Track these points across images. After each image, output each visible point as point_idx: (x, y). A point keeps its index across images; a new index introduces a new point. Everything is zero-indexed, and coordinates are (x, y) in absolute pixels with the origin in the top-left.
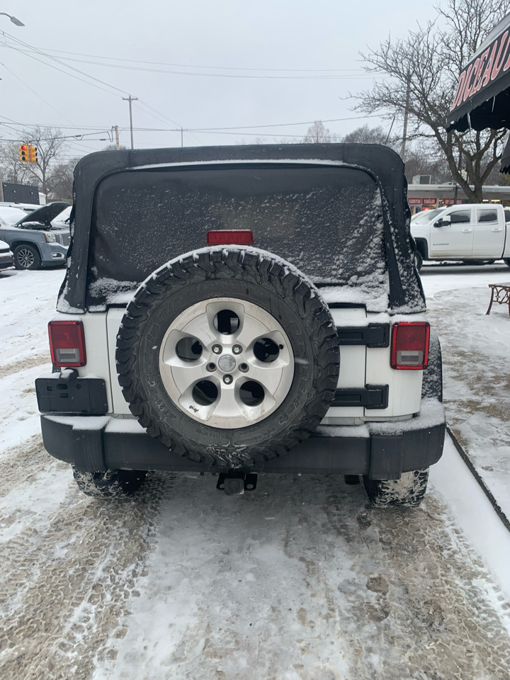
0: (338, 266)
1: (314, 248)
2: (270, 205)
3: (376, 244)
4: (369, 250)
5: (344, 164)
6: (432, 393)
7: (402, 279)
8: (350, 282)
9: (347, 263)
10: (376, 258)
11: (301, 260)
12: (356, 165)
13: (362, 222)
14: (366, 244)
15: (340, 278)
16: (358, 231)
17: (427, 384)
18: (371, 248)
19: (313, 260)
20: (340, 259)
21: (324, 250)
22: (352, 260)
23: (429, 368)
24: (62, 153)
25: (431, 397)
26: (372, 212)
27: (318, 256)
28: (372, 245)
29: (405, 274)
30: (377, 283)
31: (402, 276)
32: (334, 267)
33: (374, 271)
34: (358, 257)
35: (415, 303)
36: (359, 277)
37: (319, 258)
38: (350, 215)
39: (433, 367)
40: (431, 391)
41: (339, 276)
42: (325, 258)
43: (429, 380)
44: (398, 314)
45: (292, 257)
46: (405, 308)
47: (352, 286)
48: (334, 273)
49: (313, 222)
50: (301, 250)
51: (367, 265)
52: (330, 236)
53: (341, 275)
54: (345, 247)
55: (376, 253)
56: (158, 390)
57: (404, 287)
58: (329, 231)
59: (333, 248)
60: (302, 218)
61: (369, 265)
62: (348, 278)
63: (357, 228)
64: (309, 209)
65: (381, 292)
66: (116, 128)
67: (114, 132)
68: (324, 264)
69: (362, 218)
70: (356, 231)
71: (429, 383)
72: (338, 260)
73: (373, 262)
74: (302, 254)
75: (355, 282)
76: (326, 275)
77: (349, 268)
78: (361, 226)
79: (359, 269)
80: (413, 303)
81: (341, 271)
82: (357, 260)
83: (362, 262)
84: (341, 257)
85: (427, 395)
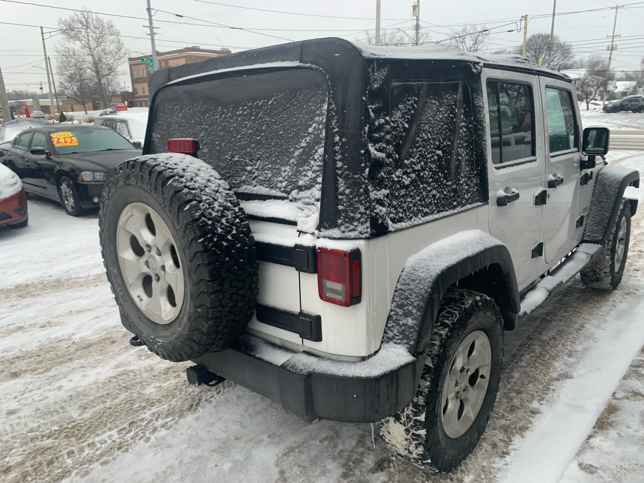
0: (284, 178)
1: (268, 158)
2: (243, 113)
3: (321, 156)
4: (312, 162)
5: (301, 64)
6: (401, 339)
7: (340, 197)
8: (290, 197)
9: (292, 175)
10: (318, 171)
11: (257, 169)
12: (309, 64)
13: (310, 130)
14: (311, 155)
15: (283, 192)
16: (306, 140)
17: (398, 327)
18: (315, 160)
19: (266, 169)
20: (287, 170)
21: (275, 160)
22: (297, 172)
23: (405, 308)
24: (484, 48)
25: (399, 343)
26: (321, 118)
27: (270, 166)
28: (316, 157)
29: (348, 191)
30: (313, 200)
31: (341, 194)
32: (281, 179)
33: (314, 186)
34: (302, 169)
35: (352, 227)
36: (299, 191)
37: (271, 168)
38: (301, 122)
39: (410, 308)
40: (401, 336)
41: (283, 189)
42: (275, 168)
43: (401, 323)
44: (325, 237)
45: (252, 165)
46: (335, 232)
47: (291, 201)
48: (279, 185)
49: (271, 129)
50: (259, 159)
51: (308, 178)
52: (281, 145)
53: (285, 187)
54: (293, 157)
55: (318, 166)
56: (118, 276)
57: (340, 207)
58: (282, 140)
59: (283, 158)
60: (263, 125)
61: (311, 179)
62: (289, 193)
63: (305, 136)
64: (270, 116)
65: (313, 210)
66: (525, 17)
67: (523, 22)
68: (273, 176)
69: (311, 125)
70: (303, 141)
71: (401, 326)
72: (285, 172)
73: (314, 175)
74: (258, 163)
75: (294, 196)
76: (273, 188)
77: (292, 181)
78: (309, 134)
79: (301, 183)
80: (348, 227)
81: (284, 184)
82: (300, 172)
83: (305, 175)
84: (288, 168)
85: (395, 341)
